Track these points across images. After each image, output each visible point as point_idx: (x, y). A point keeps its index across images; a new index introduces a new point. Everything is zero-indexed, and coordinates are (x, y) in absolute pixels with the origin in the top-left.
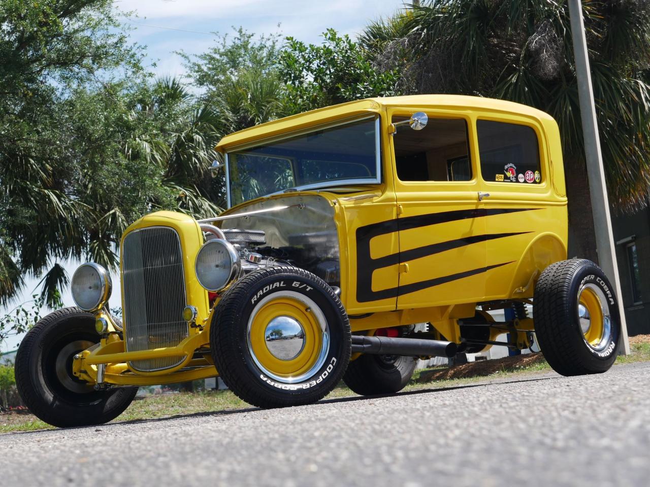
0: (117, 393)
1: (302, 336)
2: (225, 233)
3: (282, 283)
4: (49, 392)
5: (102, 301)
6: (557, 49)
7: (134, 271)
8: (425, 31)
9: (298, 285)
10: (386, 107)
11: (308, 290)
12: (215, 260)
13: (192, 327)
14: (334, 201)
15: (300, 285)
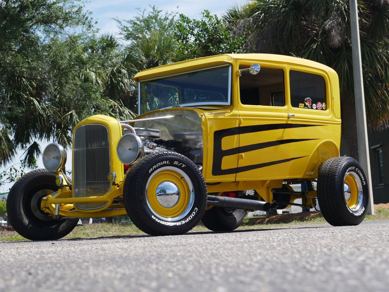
0: (67, 221)
1: (178, 194)
2: (136, 130)
3: (168, 161)
4: (26, 219)
5: (60, 166)
6: (341, 30)
7: (81, 149)
8: (263, 14)
9: (177, 164)
10: (236, 60)
11: (183, 166)
12: (128, 146)
13: (113, 185)
14: (202, 114)
15: (179, 163)
